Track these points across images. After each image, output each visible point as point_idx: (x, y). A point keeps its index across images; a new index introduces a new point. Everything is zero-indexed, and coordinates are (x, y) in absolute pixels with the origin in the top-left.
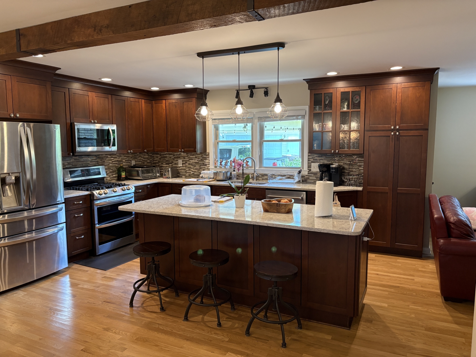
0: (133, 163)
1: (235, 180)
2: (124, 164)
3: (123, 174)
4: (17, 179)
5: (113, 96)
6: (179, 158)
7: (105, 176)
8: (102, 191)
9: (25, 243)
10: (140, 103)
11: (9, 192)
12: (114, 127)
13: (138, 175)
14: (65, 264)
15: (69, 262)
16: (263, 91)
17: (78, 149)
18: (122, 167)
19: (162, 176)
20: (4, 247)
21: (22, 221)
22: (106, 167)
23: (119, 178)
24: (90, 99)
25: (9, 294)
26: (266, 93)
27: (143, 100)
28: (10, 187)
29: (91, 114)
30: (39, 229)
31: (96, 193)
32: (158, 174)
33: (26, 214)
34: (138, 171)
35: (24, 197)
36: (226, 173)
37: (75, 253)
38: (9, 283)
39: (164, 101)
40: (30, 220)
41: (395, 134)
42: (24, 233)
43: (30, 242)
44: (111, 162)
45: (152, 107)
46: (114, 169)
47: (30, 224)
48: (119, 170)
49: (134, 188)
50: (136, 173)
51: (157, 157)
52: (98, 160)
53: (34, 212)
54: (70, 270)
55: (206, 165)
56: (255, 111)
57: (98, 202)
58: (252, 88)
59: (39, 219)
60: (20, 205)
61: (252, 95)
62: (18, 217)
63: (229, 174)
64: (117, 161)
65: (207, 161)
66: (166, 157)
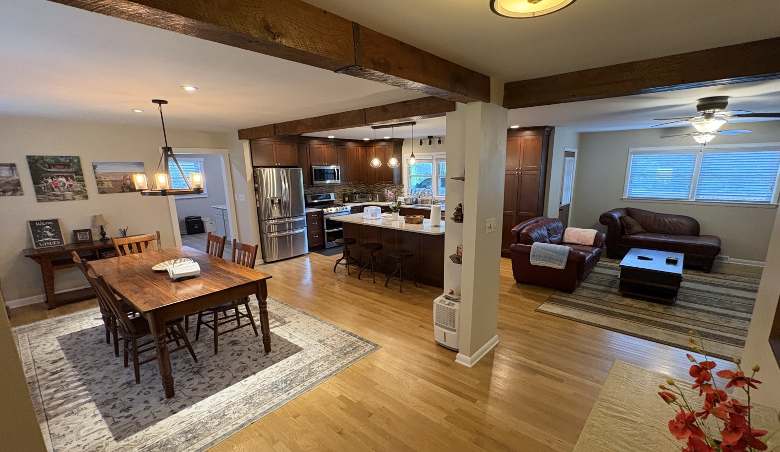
0: (354, 191)
1: (420, 204)
2: (348, 192)
3: (347, 199)
4: (280, 200)
5: (338, 146)
6: (385, 187)
7: (334, 199)
8: (329, 209)
9: (286, 236)
10: (358, 150)
11: (275, 208)
12: (339, 167)
13: (356, 200)
14: (307, 251)
15: (309, 251)
16: (437, 140)
17: (315, 182)
18: (346, 194)
19: (373, 200)
20: (275, 237)
21: (284, 224)
22: (335, 194)
23: (344, 202)
24: (323, 150)
25: (277, 263)
26: (440, 142)
27: (360, 147)
28: (276, 205)
29: (323, 160)
30: (294, 229)
31: (325, 210)
32: (370, 199)
33: (287, 220)
34: (355, 196)
35: (283, 211)
36: (413, 199)
37: (313, 245)
38: (278, 257)
39: (374, 147)
40: (289, 223)
41: (518, 173)
42: (285, 230)
43: (289, 236)
44: (339, 190)
45: (367, 151)
46: (341, 195)
47: (290, 226)
48: (344, 196)
49: (350, 208)
50: (354, 198)
51: (371, 187)
52: (330, 189)
53: (291, 219)
54: (310, 255)
55: (402, 193)
56: (433, 154)
57: (326, 216)
58: (430, 137)
59: (294, 223)
60: (282, 215)
61: (430, 143)
62: (282, 221)
63: (415, 200)
64: (343, 189)
65: (403, 190)
66: (377, 187)
